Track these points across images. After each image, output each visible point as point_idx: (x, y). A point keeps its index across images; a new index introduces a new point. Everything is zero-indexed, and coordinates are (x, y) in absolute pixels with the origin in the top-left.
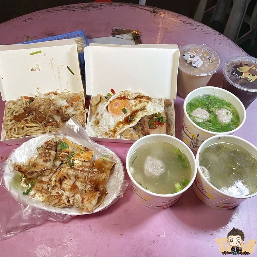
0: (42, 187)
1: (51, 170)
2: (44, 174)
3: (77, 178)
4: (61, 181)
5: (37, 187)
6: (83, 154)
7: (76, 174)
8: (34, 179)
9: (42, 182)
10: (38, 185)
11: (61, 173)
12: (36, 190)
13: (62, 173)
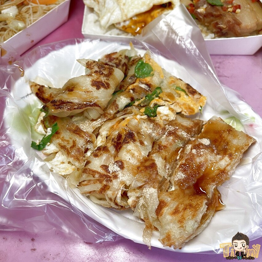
0: (74, 142)
1: (105, 109)
2: (86, 114)
3: (157, 147)
4: (120, 143)
5: (63, 140)
6: (181, 97)
7: (157, 137)
8: (62, 119)
9: (78, 132)
10: (66, 135)
11: (124, 123)
12: (59, 144)
13: (126, 124)
